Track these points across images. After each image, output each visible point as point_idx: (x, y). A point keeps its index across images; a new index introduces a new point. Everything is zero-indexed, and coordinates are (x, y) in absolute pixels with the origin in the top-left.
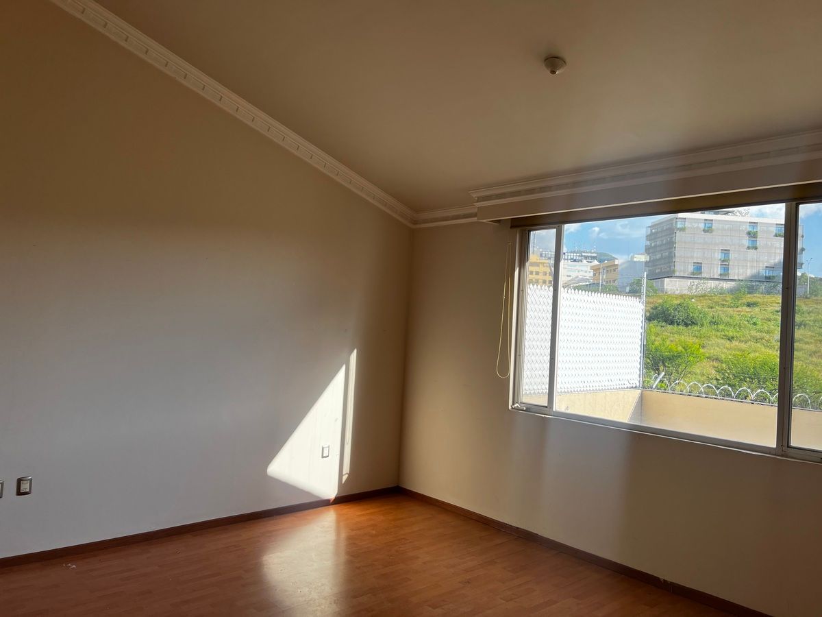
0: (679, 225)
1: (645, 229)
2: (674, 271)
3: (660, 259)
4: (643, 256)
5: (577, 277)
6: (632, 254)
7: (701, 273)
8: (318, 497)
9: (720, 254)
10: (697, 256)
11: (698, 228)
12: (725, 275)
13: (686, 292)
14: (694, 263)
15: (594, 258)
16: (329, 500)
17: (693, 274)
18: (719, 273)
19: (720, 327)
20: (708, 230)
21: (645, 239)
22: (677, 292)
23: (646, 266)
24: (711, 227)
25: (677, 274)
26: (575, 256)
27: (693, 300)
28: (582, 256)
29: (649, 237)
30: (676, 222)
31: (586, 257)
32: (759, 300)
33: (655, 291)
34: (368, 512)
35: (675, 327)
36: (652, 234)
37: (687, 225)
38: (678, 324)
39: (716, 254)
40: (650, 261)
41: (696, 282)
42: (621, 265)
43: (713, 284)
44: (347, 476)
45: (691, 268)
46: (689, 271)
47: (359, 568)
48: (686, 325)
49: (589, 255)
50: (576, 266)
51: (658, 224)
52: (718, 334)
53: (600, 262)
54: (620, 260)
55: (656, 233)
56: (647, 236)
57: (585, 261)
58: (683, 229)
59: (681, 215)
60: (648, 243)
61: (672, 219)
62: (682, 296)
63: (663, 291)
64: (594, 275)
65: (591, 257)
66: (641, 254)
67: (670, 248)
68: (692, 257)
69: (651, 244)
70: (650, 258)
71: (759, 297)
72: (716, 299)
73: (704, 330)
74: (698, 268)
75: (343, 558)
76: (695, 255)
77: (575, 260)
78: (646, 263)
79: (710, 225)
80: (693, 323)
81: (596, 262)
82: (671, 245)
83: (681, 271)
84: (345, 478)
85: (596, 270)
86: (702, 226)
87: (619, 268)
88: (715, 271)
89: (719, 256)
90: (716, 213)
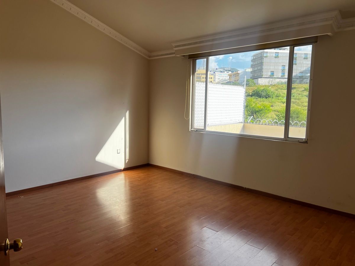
0: (265, 55)
1: (251, 57)
2: (262, 75)
3: (257, 70)
4: (250, 69)
5: (222, 79)
6: (245, 69)
7: (273, 76)
8: (117, 169)
9: (281, 67)
10: (272, 68)
11: (272, 56)
12: (283, 76)
13: (267, 84)
14: (271, 71)
15: (229, 70)
16: (121, 170)
17: (270, 76)
18: (281, 75)
19: (280, 98)
20: (277, 57)
21: (251, 61)
22: (263, 84)
23: (251, 73)
24: (278, 56)
25: (264, 76)
26: (221, 70)
27: (270, 87)
28: (224, 70)
29: (252, 61)
30: (264, 54)
31: (226, 70)
32: (296, 86)
33: (255, 84)
34: (137, 173)
35: (262, 99)
36: (254, 59)
37: (268, 55)
38: (263, 98)
39: (280, 67)
40: (252, 71)
41: (271, 79)
42: (241, 73)
43: (278, 80)
44: (128, 160)
45: (269, 74)
46: (269, 75)
47: (134, 191)
48: (266, 98)
49: (227, 69)
50: (221, 74)
51: (256, 55)
52: (279, 101)
53: (232, 72)
54: (240, 71)
55: (255, 59)
56: (251, 60)
57: (226, 72)
58: (266, 57)
59: (266, 50)
60: (252, 63)
61: (262, 53)
62: (265, 86)
63: (258, 84)
64: (230, 78)
65: (228, 70)
66: (249, 68)
67: (261, 65)
68: (270, 69)
69: (253, 64)
70: (253, 70)
71: (296, 85)
72: (279, 86)
73: (273, 100)
74: (273, 73)
75: (128, 188)
76: (271, 68)
77: (221, 72)
78: (251, 72)
79: (277, 55)
80: (269, 97)
81: (230, 73)
82: (262, 64)
83: (265, 75)
84: (127, 161)
85: (230, 76)
86: (274, 55)
87: (240, 75)
88: (279, 74)
89: (281, 68)
90: (280, 49)
